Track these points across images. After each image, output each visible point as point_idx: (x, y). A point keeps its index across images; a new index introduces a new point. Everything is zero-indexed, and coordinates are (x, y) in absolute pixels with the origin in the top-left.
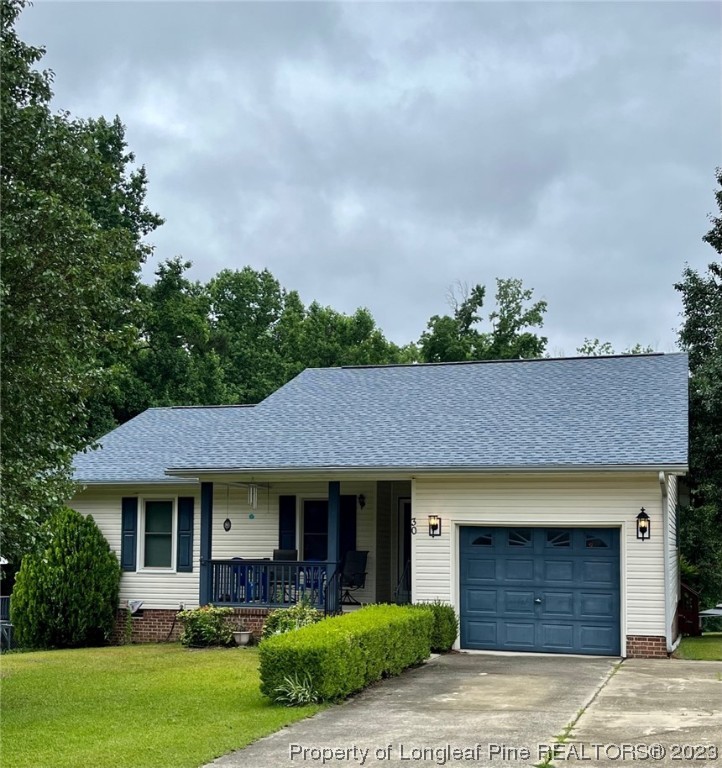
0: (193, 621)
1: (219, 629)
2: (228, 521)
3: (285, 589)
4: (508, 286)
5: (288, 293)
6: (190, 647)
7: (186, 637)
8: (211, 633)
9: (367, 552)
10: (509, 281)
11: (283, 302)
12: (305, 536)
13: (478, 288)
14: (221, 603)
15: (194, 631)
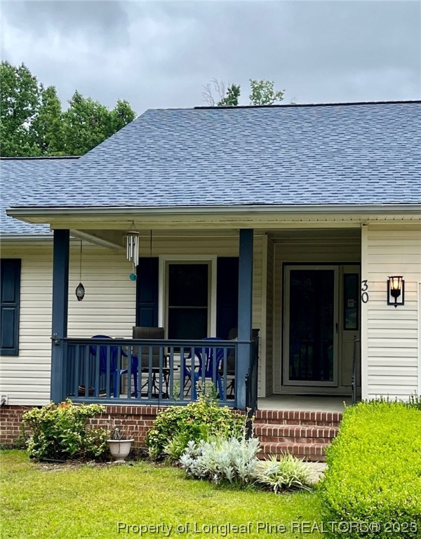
0: (47, 424)
1: (83, 434)
2: (81, 286)
3: (154, 378)
4: (261, 87)
5: (46, 89)
6: (42, 461)
7: (36, 448)
8: (73, 441)
9: (259, 330)
10: (262, 82)
11: (41, 97)
12: (170, 310)
13: (233, 88)
14: (81, 399)
15: (49, 439)
